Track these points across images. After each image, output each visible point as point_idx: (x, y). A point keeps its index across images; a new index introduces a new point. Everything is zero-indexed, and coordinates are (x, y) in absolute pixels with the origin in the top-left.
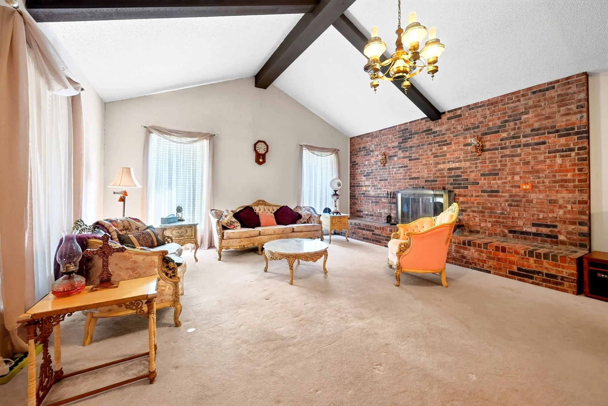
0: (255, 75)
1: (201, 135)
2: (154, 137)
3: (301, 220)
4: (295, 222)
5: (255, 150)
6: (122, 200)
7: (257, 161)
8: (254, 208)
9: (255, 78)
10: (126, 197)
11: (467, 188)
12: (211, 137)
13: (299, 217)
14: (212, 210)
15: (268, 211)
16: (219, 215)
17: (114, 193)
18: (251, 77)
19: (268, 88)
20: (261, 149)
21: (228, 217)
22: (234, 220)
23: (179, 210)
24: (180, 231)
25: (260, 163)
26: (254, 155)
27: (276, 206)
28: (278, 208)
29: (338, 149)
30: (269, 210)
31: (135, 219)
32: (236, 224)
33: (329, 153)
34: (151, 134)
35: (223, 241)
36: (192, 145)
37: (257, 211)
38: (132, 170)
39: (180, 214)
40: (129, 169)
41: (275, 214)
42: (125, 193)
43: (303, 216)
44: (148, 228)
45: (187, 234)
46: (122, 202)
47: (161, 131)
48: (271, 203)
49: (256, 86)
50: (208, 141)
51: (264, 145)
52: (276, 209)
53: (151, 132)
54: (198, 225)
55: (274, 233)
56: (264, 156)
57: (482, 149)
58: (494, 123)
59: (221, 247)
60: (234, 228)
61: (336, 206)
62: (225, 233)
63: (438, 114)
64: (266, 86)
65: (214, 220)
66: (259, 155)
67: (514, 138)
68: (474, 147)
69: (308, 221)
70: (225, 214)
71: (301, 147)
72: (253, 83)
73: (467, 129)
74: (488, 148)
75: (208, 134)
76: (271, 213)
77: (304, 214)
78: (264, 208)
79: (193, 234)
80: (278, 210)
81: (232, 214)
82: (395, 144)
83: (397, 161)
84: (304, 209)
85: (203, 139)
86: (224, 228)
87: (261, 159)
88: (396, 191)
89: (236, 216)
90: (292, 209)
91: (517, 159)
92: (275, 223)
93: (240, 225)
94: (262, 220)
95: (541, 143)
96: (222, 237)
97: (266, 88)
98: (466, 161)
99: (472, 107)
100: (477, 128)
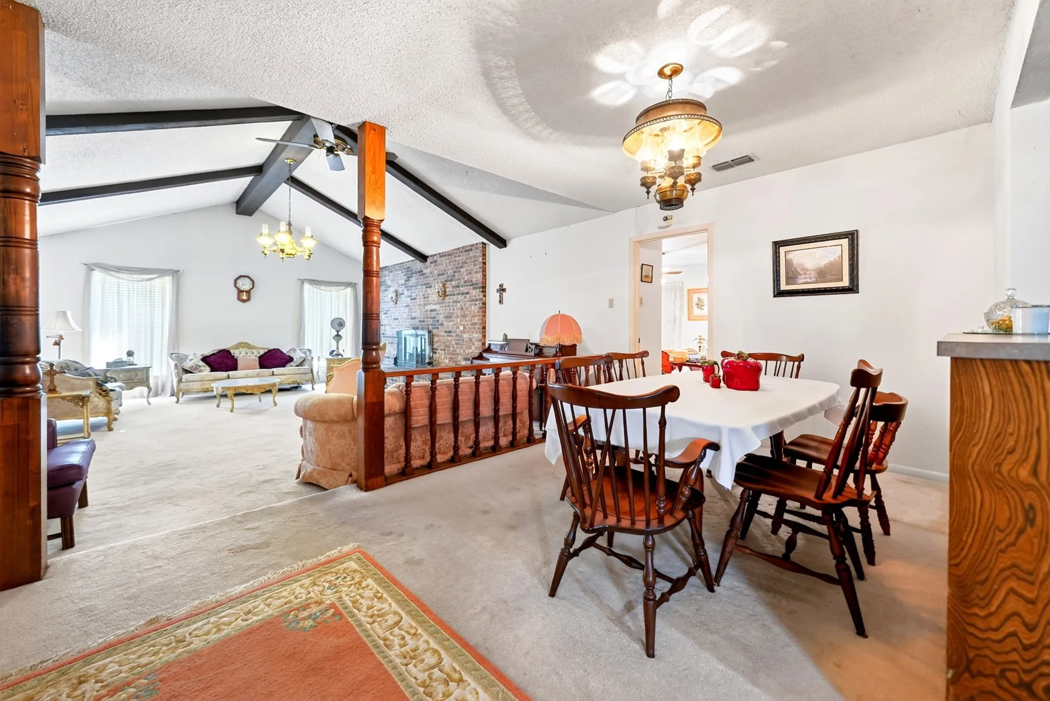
0: (236, 200)
1: (162, 272)
2: (97, 275)
3: (292, 363)
4: (284, 366)
5: (236, 286)
6: (57, 344)
7: (239, 299)
8: (232, 351)
9: (235, 205)
10: (62, 341)
11: (438, 328)
12: (175, 273)
13: (291, 359)
14: (172, 354)
15: (251, 355)
16: (179, 358)
17: (47, 337)
18: (232, 203)
19: (253, 216)
20: (245, 285)
21: (192, 362)
22: (201, 363)
23: (130, 354)
24: (128, 374)
25: (244, 301)
26: (236, 291)
27: (263, 349)
28: (267, 351)
29: (355, 282)
30: (253, 353)
31: (74, 362)
32: (202, 368)
33: (343, 287)
34: (93, 272)
35: (181, 384)
36: (149, 282)
37: (236, 355)
38: (69, 313)
39: (131, 359)
40: (64, 314)
41: (260, 357)
42: (61, 338)
43: (295, 360)
44: (88, 369)
45: (137, 378)
46: (58, 346)
47: (106, 268)
48: (258, 346)
49: (238, 213)
50: (171, 278)
51: (249, 280)
52: (262, 352)
53: (93, 270)
54: (150, 369)
55: (247, 377)
56: (248, 292)
57: (445, 294)
58: (450, 272)
59: (179, 390)
60: (200, 371)
61: (338, 348)
62: (186, 377)
63: (423, 258)
64: (250, 213)
65: (172, 363)
66: (243, 291)
67: (458, 286)
68: (439, 292)
69: (301, 364)
70: (190, 358)
71: (302, 282)
72: (233, 210)
73: (439, 275)
74: (447, 293)
75: (171, 270)
76: (254, 356)
77: (297, 356)
78: (248, 350)
79: (145, 377)
80: (265, 353)
81: (201, 357)
82: (403, 282)
83: (404, 300)
84: (299, 351)
85: (163, 276)
86: (187, 372)
87: (244, 296)
88: (401, 331)
89: (205, 359)
90: (285, 352)
91: (459, 304)
92: (258, 367)
93: (208, 369)
94: (240, 364)
95: (468, 293)
96: (180, 381)
97: (251, 215)
98: (438, 303)
99: (442, 255)
100: (443, 274)
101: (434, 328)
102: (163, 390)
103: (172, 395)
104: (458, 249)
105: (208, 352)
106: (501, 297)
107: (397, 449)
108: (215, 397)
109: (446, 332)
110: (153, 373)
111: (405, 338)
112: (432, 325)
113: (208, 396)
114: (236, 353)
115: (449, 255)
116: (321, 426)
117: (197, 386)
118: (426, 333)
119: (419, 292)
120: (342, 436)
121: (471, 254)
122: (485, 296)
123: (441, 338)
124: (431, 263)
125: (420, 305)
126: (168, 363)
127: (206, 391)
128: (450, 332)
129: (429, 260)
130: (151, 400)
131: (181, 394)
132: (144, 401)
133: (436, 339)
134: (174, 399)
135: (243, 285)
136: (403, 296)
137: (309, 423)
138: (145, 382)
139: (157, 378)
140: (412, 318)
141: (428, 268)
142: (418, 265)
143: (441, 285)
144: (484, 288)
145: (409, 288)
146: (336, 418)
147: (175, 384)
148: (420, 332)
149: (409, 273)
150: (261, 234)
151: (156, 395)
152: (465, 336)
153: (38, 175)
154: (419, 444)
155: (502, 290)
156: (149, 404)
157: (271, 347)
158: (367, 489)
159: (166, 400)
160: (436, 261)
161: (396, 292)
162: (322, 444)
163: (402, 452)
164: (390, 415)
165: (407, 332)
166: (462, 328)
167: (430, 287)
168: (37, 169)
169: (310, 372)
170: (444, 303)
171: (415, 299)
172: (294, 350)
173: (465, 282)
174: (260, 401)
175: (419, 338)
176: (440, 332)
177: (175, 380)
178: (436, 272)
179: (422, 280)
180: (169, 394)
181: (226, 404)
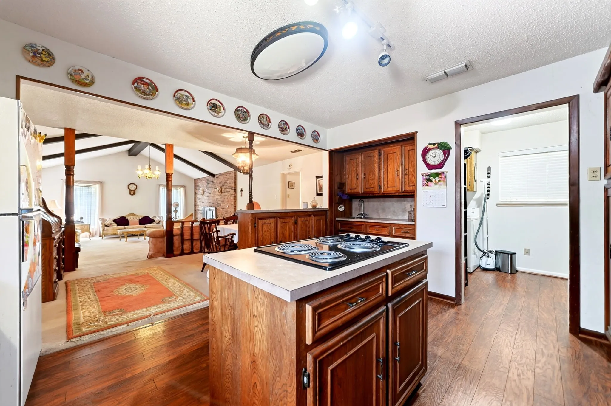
0: (128, 149)
1: (95, 182)
3: (154, 223)
4: (150, 223)
5: (128, 188)
7: (130, 194)
8: (127, 217)
9: (128, 152)
12: (101, 183)
13: (153, 221)
14: (100, 218)
16: (103, 220)
18: (127, 151)
20: (133, 187)
21: (109, 222)
22: (113, 222)
23: (82, 218)
24: (81, 227)
25: (132, 195)
26: (128, 190)
27: (141, 216)
29: (185, 185)
30: (137, 218)
32: (113, 225)
33: (178, 188)
35: (104, 231)
36: (89, 187)
37: (129, 219)
38: (56, 201)
39: (82, 220)
40: (54, 201)
41: (139, 220)
43: (156, 221)
45: (85, 228)
48: (139, 215)
49: (129, 155)
50: (99, 185)
51: (135, 185)
52: (140, 218)
54: (90, 225)
55: (133, 228)
56: (134, 191)
57: (221, 192)
58: (223, 182)
59: (103, 234)
60: (112, 226)
61: (176, 216)
62: (106, 228)
63: (213, 175)
64: (135, 155)
65: (100, 222)
66: (131, 190)
67: (226, 189)
68: (219, 191)
69: (159, 223)
70: (108, 220)
71: (159, 185)
72: (127, 154)
73: (219, 183)
74: (222, 191)
75: (99, 181)
76: (137, 220)
77: (157, 219)
78: (134, 217)
79: (88, 228)
80: (142, 218)
81: (113, 220)
82: (205, 186)
83: (206, 194)
84: (158, 217)
85: (96, 184)
86: (106, 226)
87: (133, 193)
88: (205, 208)
89: (115, 221)
90: (151, 218)
91: (226, 196)
92: (138, 223)
93: (116, 225)
94: (130, 223)
95: (229, 192)
96: (104, 230)
97: (135, 156)
98: (220, 196)
99: (221, 175)
100: (221, 183)
101: (217, 207)
102: (96, 234)
103: (100, 236)
104: (226, 172)
105: (116, 218)
106: (242, 194)
107: (179, 247)
108: (119, 237)
109: (222, 208)
110: (92, 227)
111: (206, 211)
112: (217, 205)
113: (115, 236)
114: (128, 218)
115: (223, 175)
116: (154, 239)
117: (111, 232)
118: (214, 209)
119: (212, 190)
120: (161, 242)
121: (231, 175)
122: (236, 193)
123: (220, 211)
124: (217, 178)
125: (212, 196)
126: (98, 223)
127: (115, 234)
128: (223, 208)
129: (216, 176)
130: (91, 238)
131: (104, 236)
132: (88, 239)
133: (218, 211)
134: (101, 238)
135: (132, 187)
136: (206, 192)
137: (151, 239)
138: (88, 230)
139: (93, 229)
140: (210, 202)
141: (215, 180)
142: (211, 178)
143: (220, 188)
144: (235, 190)
145: (208, 188)
146: (158, 236)
147: (101, 231)
148: (211, 208)
149: (208, 182)
150: (138, 170)
151: (93, 236)
152: (229, 210)
153: (74, 169)
154: (187, 246)
155: (242, 191)
156: (90, 239)
157: (145, 215)
158: (167, 257)
159: (97, 238)
160: (218, 177)
161: (203, 190)
162: (155, 245)
163: (181, 248)
164: (176, 235)
165: (207, 209)
166: (227, 207)
167: (216, 188)
168: (74, 168)
169: (162, 226)
170: (221, 196)
171: (210, 194)
172: (155, 217)
173: (229, 187)
174: (139, 238)
175: (211, 211)
176: (219, 208)
177: (101, 229)
178: (218, 182)
179: (213, 185)
180: (98, 236)
181: (124, 240)
